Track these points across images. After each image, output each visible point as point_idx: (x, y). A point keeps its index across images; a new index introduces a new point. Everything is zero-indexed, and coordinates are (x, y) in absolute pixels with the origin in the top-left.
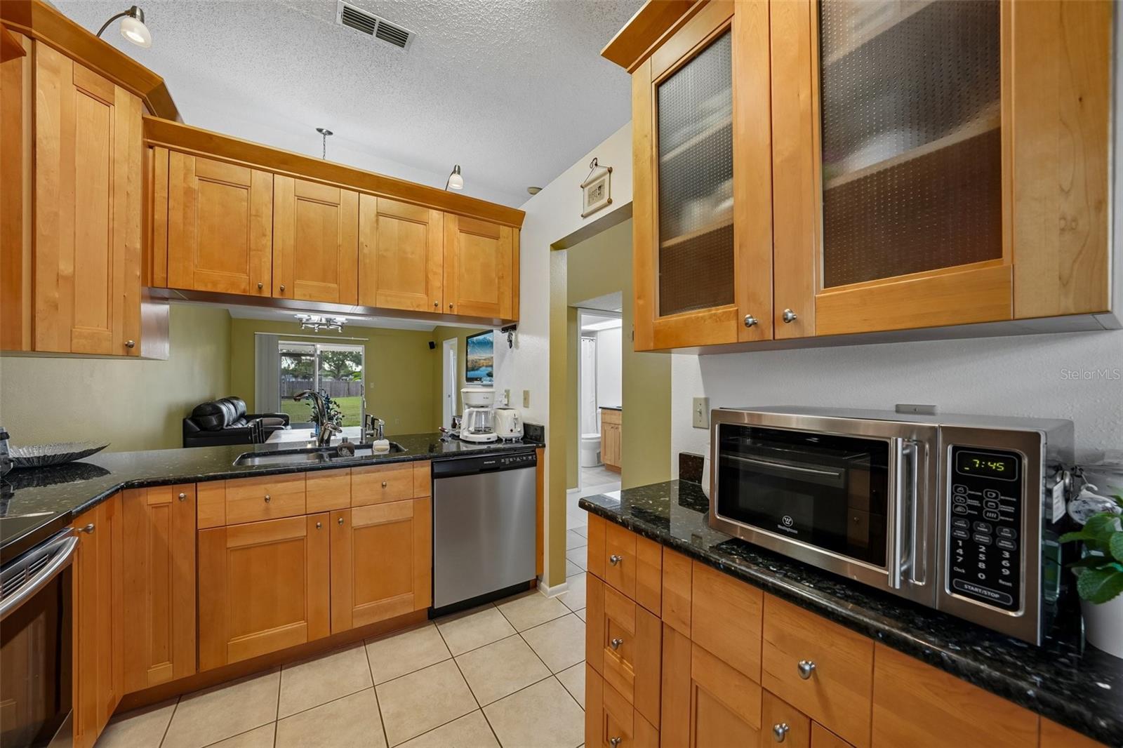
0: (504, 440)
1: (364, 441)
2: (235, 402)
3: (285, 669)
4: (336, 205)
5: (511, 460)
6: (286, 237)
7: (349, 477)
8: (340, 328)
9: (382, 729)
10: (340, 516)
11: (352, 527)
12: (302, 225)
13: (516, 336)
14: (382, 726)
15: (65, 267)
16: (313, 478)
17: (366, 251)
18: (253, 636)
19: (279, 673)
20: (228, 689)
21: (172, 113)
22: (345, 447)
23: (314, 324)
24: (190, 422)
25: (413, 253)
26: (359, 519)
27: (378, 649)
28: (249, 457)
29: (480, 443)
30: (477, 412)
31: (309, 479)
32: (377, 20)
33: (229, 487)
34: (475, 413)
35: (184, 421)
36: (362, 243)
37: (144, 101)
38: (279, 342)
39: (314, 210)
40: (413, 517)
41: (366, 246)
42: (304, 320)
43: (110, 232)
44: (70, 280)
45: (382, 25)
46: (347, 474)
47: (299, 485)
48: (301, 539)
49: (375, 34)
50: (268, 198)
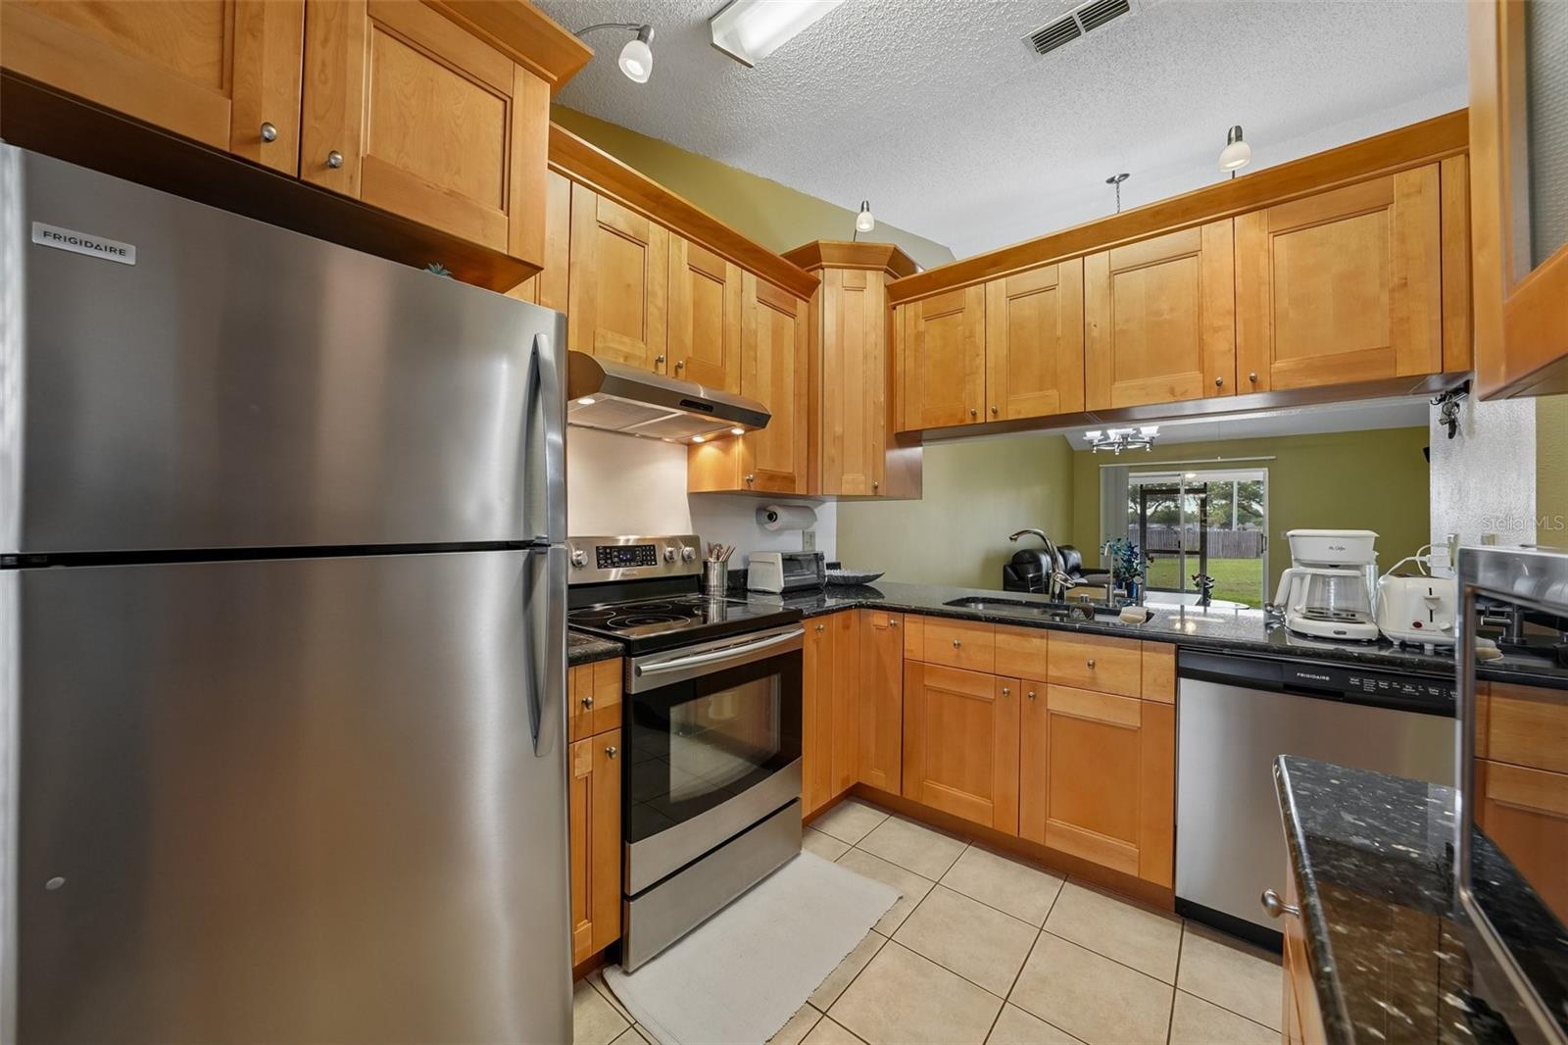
0: (1396, 643)
1: (1111, 604)
2: (1066, 551)
3: (975, 846)
4: (1053, 288)
5: (1383, 685)
6: (998, 348)
7: (1045, 641)
8: (1148, 446)
9: (1015, 977)
10: (1034, 689)
11: (1048, 710)
12: (1015, 327)
13: (1470, 409)
14: (1017, 973)
15: (838, 429)
16: (1003, 632)
17: (1095, 333)
18: (940, 787)
19: (966, 845)
20: (924, 830)
21: (911, 266)
22: (1079, 608)
23: (1112, 444)
24: (1009, 569)
25: (1172, 310)
26: (1058, 701)
27: (1076, 896)
28: (974, 602)
29: (1317, 638)
30: (1314, 576)
31: (999, 632)
32: (1073, 15)
33: (928, 624)
34: (1308, 579)
35: (1004, 567)
36: (1089, 324)
37: (886, 271)
38: (1131, 474)
39: (1028, 307)
40: (1140, 728)
41: (1095, 326)
42: (1096, 442)
43: (865, 393)
44: (841, 438)
45: (1082, 14)
46: (1042, 637)
47: (989, 636)
48: (990, 702)
49: (1083, 32)
50: (980, 314)
